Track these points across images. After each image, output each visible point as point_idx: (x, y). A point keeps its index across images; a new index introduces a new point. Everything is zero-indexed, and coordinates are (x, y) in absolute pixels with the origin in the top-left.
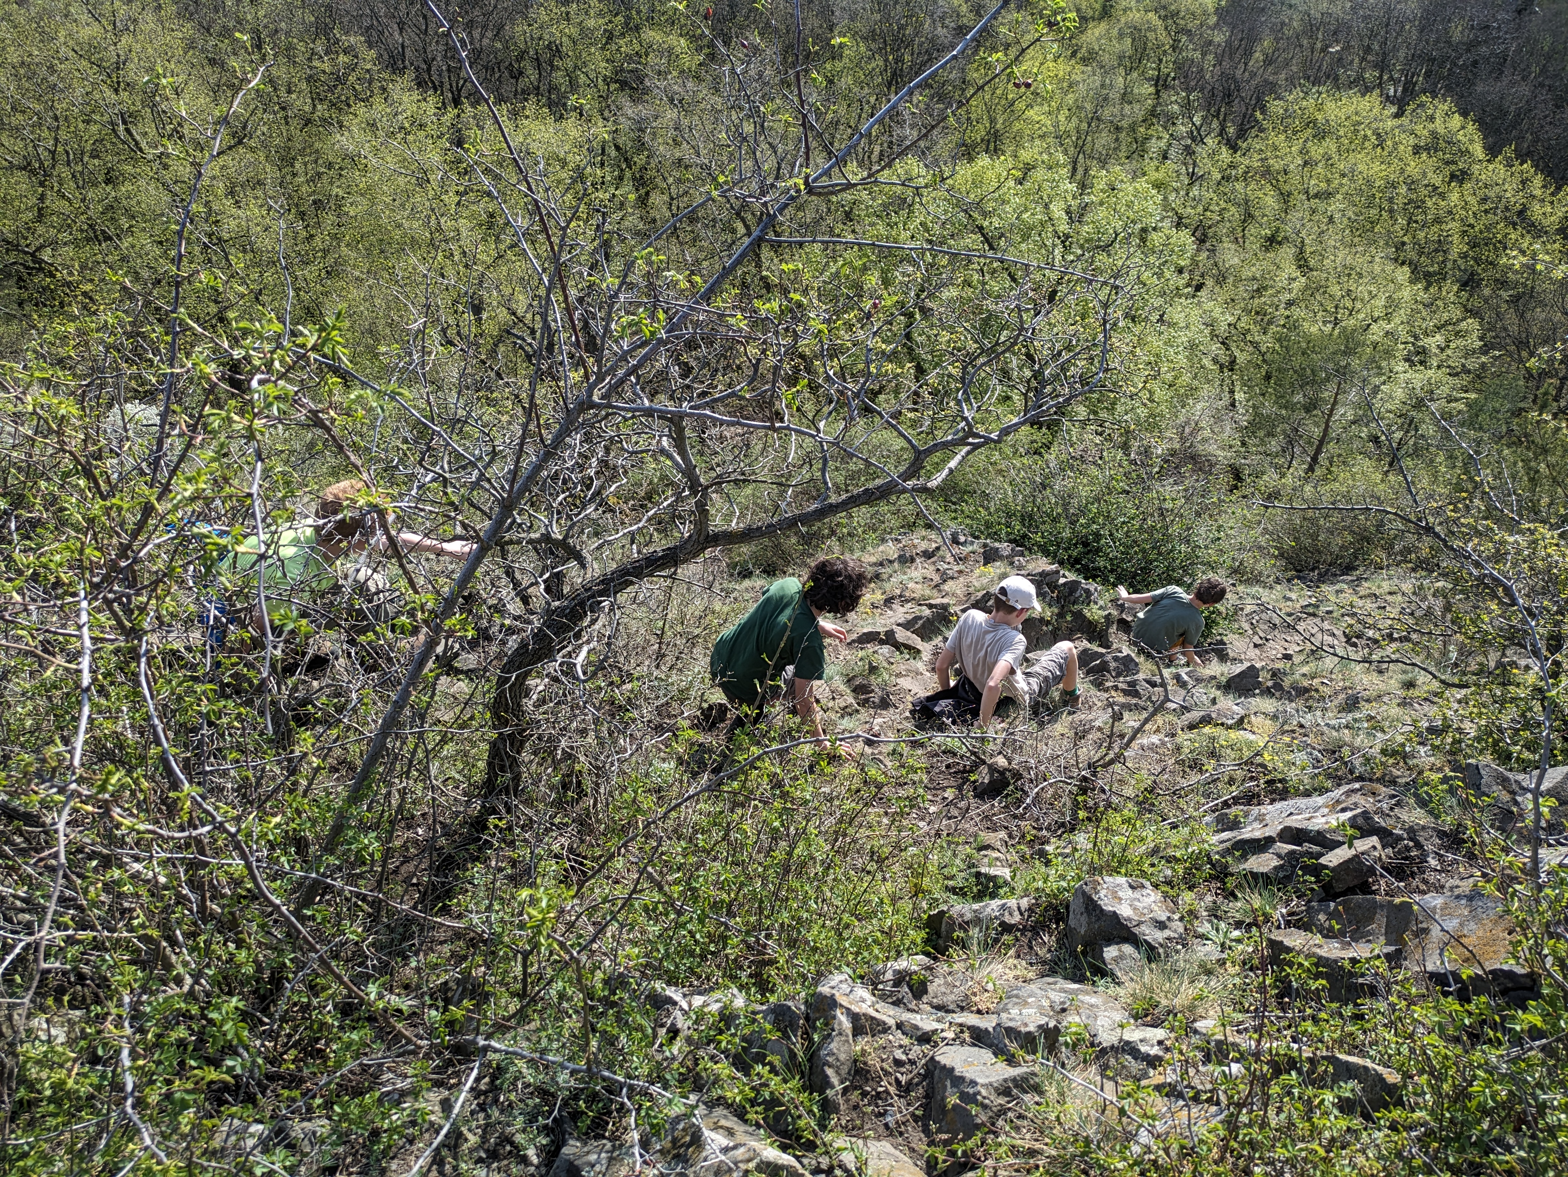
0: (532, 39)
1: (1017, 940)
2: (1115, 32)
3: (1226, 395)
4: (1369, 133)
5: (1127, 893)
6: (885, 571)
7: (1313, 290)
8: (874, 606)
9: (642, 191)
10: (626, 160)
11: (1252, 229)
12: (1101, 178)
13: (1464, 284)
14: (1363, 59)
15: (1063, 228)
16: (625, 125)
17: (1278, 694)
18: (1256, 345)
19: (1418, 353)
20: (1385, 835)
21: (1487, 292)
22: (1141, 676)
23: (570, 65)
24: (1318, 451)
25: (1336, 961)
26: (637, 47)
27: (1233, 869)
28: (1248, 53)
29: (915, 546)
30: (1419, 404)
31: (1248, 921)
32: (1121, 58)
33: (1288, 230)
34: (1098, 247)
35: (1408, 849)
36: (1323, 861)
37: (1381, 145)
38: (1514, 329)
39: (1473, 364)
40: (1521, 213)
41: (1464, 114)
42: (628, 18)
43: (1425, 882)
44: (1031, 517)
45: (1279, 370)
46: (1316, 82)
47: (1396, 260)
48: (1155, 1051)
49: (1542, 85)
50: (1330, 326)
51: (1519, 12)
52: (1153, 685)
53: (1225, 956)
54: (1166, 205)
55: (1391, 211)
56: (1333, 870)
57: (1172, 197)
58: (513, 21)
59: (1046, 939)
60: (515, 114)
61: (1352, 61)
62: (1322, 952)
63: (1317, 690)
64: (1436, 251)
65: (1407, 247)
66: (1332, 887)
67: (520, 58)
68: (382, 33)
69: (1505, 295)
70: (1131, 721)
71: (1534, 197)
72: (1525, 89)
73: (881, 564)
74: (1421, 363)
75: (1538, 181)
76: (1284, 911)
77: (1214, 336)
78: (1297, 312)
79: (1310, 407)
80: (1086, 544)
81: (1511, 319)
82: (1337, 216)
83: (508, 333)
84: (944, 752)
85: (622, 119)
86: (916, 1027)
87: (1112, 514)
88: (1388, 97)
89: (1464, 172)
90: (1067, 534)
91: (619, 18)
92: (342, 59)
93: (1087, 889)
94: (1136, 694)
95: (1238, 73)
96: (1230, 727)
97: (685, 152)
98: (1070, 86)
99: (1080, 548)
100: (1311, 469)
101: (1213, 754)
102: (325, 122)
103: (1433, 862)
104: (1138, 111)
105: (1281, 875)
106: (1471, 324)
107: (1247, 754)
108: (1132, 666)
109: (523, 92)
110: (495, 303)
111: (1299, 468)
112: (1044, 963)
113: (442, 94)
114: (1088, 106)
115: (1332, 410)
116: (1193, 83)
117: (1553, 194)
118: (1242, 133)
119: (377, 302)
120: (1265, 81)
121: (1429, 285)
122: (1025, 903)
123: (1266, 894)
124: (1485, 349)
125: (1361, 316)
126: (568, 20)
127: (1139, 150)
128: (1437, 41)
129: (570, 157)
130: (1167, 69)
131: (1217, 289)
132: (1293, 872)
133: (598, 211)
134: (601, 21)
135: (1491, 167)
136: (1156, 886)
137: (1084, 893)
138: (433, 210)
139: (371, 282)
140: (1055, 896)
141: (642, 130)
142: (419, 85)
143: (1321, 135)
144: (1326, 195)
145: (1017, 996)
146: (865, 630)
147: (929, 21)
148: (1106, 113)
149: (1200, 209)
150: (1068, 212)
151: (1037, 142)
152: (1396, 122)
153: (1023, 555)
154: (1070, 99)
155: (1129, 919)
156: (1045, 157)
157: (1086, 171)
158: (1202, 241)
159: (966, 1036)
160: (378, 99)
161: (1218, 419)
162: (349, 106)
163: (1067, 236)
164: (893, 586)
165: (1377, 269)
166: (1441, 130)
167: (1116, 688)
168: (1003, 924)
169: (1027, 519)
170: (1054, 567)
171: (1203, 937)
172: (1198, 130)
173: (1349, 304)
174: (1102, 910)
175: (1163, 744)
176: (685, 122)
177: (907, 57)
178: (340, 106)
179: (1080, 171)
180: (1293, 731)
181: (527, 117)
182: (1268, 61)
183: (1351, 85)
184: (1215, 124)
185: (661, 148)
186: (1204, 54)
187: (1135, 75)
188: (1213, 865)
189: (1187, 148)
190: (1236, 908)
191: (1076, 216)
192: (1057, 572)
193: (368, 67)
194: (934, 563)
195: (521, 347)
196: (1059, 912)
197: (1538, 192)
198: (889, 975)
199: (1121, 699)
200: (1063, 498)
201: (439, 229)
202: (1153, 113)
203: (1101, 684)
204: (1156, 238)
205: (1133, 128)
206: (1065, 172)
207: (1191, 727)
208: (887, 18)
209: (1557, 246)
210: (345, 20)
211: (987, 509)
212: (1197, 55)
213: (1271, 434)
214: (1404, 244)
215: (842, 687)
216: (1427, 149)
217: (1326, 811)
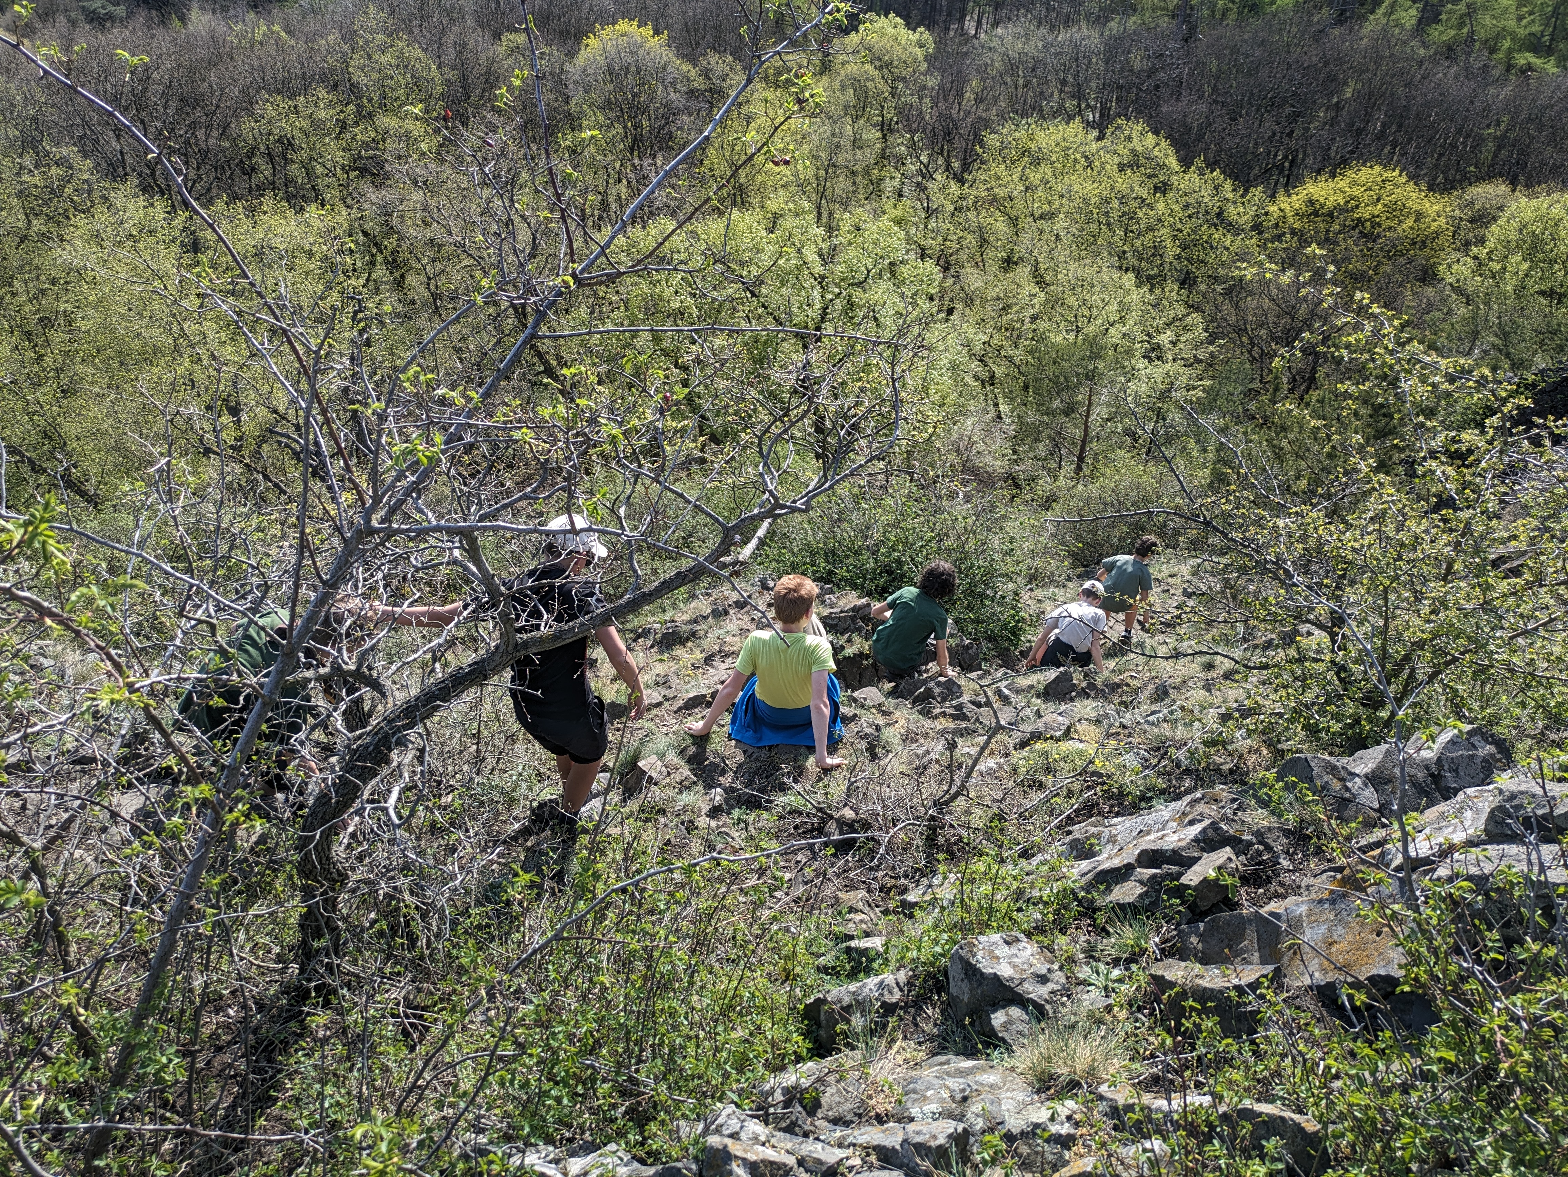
0: (261, 134)
1: (901, 1019)
2: (837, 85)
3: (991, 408)
4: (1078, 156)
5: (1003, 951)
6: (701, 628)
7: (1055, 302)
8: (695, 667)
9: (397, 274)
10: (376, 245)
11: (990, 253)
12: (845, 221)
13: (1183, 283)
14: (1061, 91)
15: (818, 270)
16: (369, 211)
17: (1092, 694)
18: (1010, 359)
19: (1153, 350)
20: (1233, 842)
21: (1203, 287)
22: (965, 698)
23: (305, 155)
24: (1083, 449)
25: (1221, 992)
26: (373, 134)
27: (1100, 902)
28: (960, 94)
29: (726, 598)
30: (1163, 396)
31: (1124, 956)
32: (846, 107)
33: (1021, 250)
34: (852, 284)
35: (1259, 853)
36: (1184, 880)
37: (1090, 166)
38: (1232, 319)
39: (1202, 354)
40: (1219, 215)
41: (1156, 133)
42: (360, 106)
43: (1282, 884)
44: (833, 552)
45: (1036, 380)
46: (1024, 114)
47: (1120, 268)
48: (1065, 1129)
49: (1215, 102)
50: (1073, 334)
51: (1186, 40)
52: (978, 705)
53: (1110, 1001)
54: (908, 240)
55: (1109, 224)
56: (1195, 889)
57: (913, 230)
58: (238, 118)
59: (930, 1012)
60: (251, 211)
61: (1052, 95)
62: (1205, 983)
63: (1128, 685)
64: (1153, 255)
65: (1128, 255)
66: (1197, 906)
67: (251, 154)
68: (97, 141)
69: (1219, 289)
70: (966, 748)
71: (1227, 200)
72: (1203, 108)
73: (695, 621)
74: (1158, 358)
75: (1228, 185)
76: (1157, 939)
77: (971, 355)
78: (1042, 325)
79: (1069, 410)
80: (890, 572)
81: (1227, 308)
82: (1062, 234)
83: (271, 432)
84: (790, 813)
85: (366, 206)
86: (819, 1162)
87: (910, 540)
88: (1088, 122)
89: (1165, 184)
90: (871, 564)
91: (351, 107)
92: (54, 171)
93: (963, 953)
94: (964, 717)
95: (954, 112)
96: (1059, 740)
97: (436, 231)
98: (803, 137)
99: (885, 578)
100: (1079, 469)
101: (1048, 770)
102: (44, 237)
103: (1285, 863)
104: (869, 155)
105: (1147, 902)
106: (1195, 318)
107: (1079, 763)
108: (955, 689)
109: (258, 188)
110: (253, 403)
111: (1068, 468)
112: (931, 1038)
113: (170, 197)
114: (823, 155)
115: (1088, 411)
116: (915, 126)
117: (1242, 196)
118: (966, 167)
119: (122, 417)
120: (980, 117)
121: (1153, 286)
122: (902, 976)
123: (1136, 924)
124: (1211, 341)
125: (1099, 322)
126: (297, 113)
127: (876, 190)
128: (1121, 71)
129: (315, 248)
130: (890, 114)
131: (967, 310)
132: (1158, 897)
133: (353, 298)
134: (332, 112)
135: (1187, 177)
136: (1029, 935)
137: (961, 958)
138: (174, 316)
139: (112, 397)
140: (932, 964)
141: (390, 215)
142: (144, 190)
143: (1036, 162)
144: (1050, 216)
145: (914, 1091)
146: (691, 695)
147: (661, 88)
148: (840, 160)
149: (940, 239)
150: (820, 255)
151: (781, 192)
152: (1100, 144)
153: (832, 592)
154: (806, 148)
155: (1011, 979)
156: (791, 205)
157: (831, 214)
158: (946, 269)
159: (873, 1158)
160: (98, 210)
161: (988, 432)
162: (68, 218)
163: (823, 277)
164: (710, 642)
165: (1106, 278)
166: (1140, 149)
167: (944, 714)
168: (884, 1005)
169: (831, 555)
170: (864, 601)
171: (1085, 983)
172: (927, 167)
173: (1087, 313)
174: (982, 974)
175: (1000, 766)
176: (433, 203)
177: (645, 123)
178: (59, 219)
179: (825, 214)
180: (1117, 734)
181: (265, 213)
182: (979, 100)
183: (1054, 115)
184: (941, 161)
185: (411, 230)
186: (921, 98)
187: (861, 122)
188: (1080, 903)
189: (919, 184)
190: (1109, 945)
191: (828, 257)
192: (869, 605)
193: (85, 177)
194: (748, 613)
195: (287, 445)
196: (938, 981)
197: (1230, 196)
198: (779, 1096)
199: (952, 725)
200: (861, 531)
201: (183, 335)
202: (883, 156)
203: (929, 712)
204: (904, 271)
205: (867, 171)
206: (811, 218)
207: (1023, 744)
208: (620, 87)
209: (1254, 241)
210: (54, 132)
211: (791, 551)
212: (915, 99)
213: (1037, 440)
214: (1124, 252)
215: (676, 761)
216: (1131, 166)
217: (1175, 824)
